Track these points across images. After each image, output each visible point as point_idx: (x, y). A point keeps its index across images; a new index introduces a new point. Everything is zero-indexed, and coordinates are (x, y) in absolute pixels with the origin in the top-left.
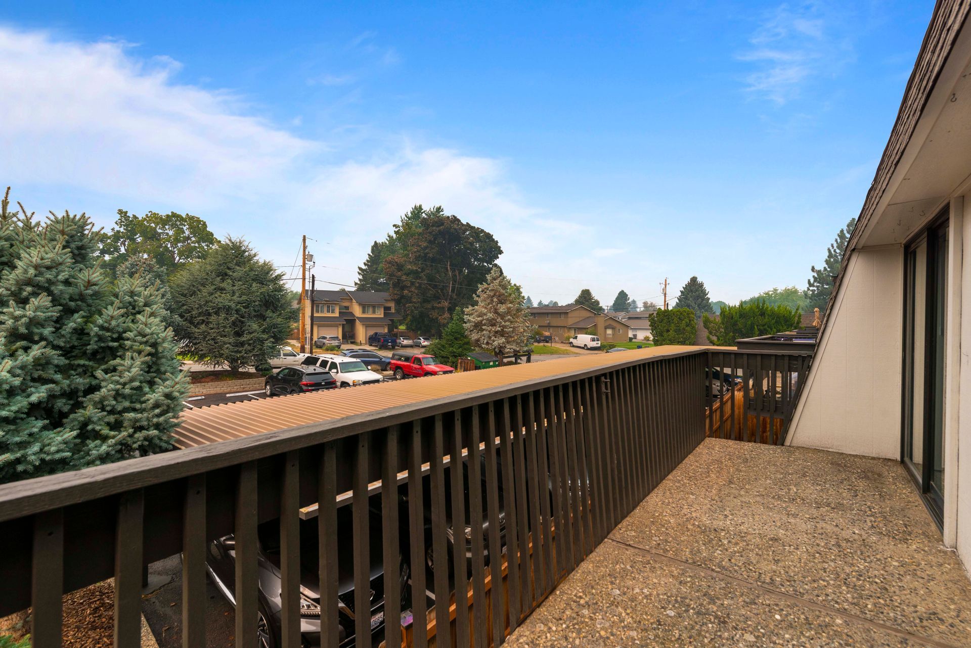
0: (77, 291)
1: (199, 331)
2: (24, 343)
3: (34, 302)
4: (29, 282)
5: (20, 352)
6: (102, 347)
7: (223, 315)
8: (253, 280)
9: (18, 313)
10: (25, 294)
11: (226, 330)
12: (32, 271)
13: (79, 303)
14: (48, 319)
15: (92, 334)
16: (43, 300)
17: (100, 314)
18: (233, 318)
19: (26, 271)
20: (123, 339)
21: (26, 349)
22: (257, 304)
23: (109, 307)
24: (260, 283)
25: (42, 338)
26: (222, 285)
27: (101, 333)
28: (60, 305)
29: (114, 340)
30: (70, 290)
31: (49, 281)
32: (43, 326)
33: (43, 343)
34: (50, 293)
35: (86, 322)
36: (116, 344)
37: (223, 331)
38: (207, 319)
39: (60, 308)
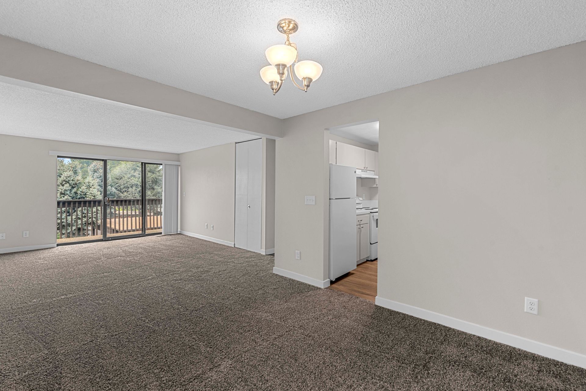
0: (75, 182)
1: (124, 195)
2: (63, 195)
3: (66, 185)
4: (64, 181)
5: (62, 197)
6: (81, 197)
7: (134, 188)
8: (149, 171)
9: (62, 188)
10: (63, 184)
11: (136, 195)
12: (65, 178)
13: (75, 185)
14: (68, 189)
15: (79, 193)
16: (68, 185)
17: (81, 188)
18: (139, 189)
19: (64, 178)
20: (86, 195)
21: (64, 197)
22: (150, 182)
23: (83, 186)
24: (152, 173)
25: (67, 194)
26: (134, 174)
27: (81, 193)
28: (71, 186)
29: (84, 195)
30: (73, 182)
31: (69, 180)
32: (67, 191)
33: (67, 195)
34: (69, 183)
35: (77, 190)
36: (84, 196)
37: (135, 195)
38: (128, 190)
39: (71, 187)
